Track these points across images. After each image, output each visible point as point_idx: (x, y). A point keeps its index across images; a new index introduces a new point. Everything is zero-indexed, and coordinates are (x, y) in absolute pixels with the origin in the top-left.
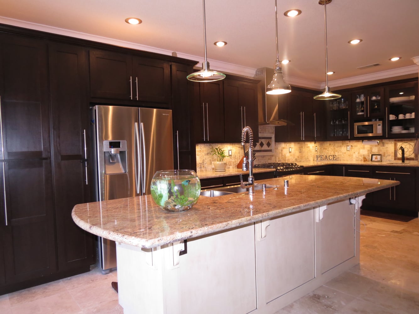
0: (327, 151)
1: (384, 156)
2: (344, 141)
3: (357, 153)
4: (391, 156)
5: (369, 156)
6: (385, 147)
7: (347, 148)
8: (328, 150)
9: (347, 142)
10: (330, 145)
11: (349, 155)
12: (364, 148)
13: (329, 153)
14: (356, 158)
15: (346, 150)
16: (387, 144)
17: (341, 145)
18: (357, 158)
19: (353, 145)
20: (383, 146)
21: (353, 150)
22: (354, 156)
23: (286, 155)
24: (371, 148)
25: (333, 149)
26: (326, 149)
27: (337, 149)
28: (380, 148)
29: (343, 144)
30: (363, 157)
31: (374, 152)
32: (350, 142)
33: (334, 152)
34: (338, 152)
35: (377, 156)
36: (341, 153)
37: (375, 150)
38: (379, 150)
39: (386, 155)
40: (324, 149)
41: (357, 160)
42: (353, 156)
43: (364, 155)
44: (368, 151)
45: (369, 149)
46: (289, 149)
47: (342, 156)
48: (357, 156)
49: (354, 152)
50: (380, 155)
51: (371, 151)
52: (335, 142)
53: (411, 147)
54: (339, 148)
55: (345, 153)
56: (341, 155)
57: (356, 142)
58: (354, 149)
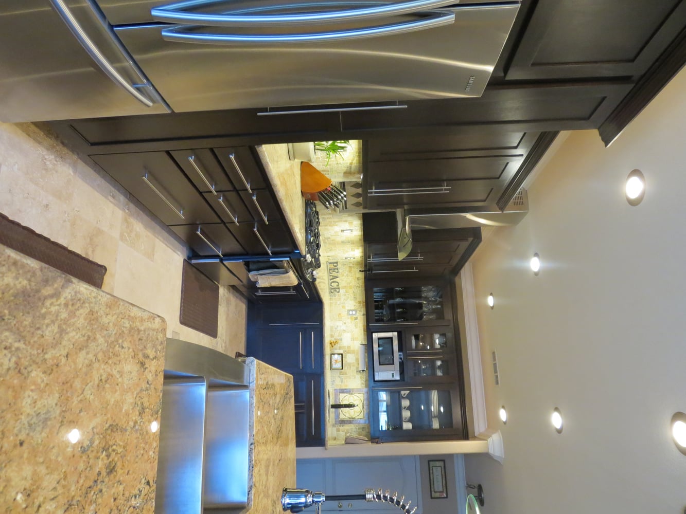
0: (347, 273)
1: (341, 373)
2: (365, 304)
3: (344, 327)
4: (341, 383)
5: (340, 348)
6: (356, 375)
7: (352, 311)
8: (347, 275)
9: (363, 311)
10: (358, 279)
11: (340, 314)
12: (353, 339)
13: (344, 277)
14: (336, 327)
15: (349, 308)
16: (361, 378)
17: (358, 300)
18: (336, 329)
19: (357, 320)
20: (357, 371)
21: (349, 321)
22: (339, 323)
23: (336, 227)
24: (353, 352)
25: (351, 285)
26: (350, 271)
27: (351, 291)
28: (354, 366)
29: (360, 302)
30: (338, 338)
31: (347, 356)
32: (363, 315)
33: (344, 287)
34: (345, 295)
35: (340, 363)
36: (344, 300)
37: (350, 359)
38: (350, 365)
39: (343, 376)
40: (350, 267)
41: (332, 327)
42: (339, 321)
43: (341, 340)
44: (349, 347)
45: (352, 349)
46: (348, 229)
47: (338, 303)
48: (339, 329)
49: (345, 323)
50: (342, 369)
51: (348, 353)
52: (364, 289)
53: (356, 413)
54: (353, 296)
55: (343, 307)
56: (340, 299)
57: (364, 326)
58: (351, 322)
